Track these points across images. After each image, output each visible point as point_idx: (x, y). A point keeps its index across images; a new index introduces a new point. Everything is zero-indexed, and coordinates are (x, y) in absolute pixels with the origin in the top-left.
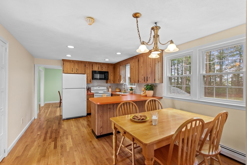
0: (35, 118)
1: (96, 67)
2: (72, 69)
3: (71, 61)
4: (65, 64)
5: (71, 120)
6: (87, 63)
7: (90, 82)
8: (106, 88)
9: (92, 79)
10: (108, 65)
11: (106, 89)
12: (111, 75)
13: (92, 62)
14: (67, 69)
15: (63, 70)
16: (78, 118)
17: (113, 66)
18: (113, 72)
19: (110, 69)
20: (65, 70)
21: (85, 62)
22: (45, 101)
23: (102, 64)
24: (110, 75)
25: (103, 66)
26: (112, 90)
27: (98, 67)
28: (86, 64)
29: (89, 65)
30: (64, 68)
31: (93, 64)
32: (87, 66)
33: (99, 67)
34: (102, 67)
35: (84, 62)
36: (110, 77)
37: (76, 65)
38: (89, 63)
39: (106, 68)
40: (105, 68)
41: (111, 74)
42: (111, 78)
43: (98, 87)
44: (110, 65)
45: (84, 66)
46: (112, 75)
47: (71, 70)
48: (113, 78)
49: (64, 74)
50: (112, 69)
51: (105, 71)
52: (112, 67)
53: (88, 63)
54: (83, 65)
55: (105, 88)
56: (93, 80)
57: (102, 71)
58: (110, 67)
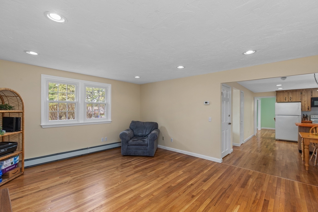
2: (286, 98)
3: (285, 91)
4: (278, 95)
6: (304, 90)
7: (308, 109)
14: (280, 99)
15: (277, 100)
20: (278, 99)
22: (261, 126)
28: (303, 92)
29: (307, 92)
30: (277, 98)
31: (313, 91)
32: (304, 94)
35: (300, 90)
37: (290, 94)
38: (307, 90)
45: (300, 94)
49: (276, 104)
54: (298, 93)
56: (312, 108)
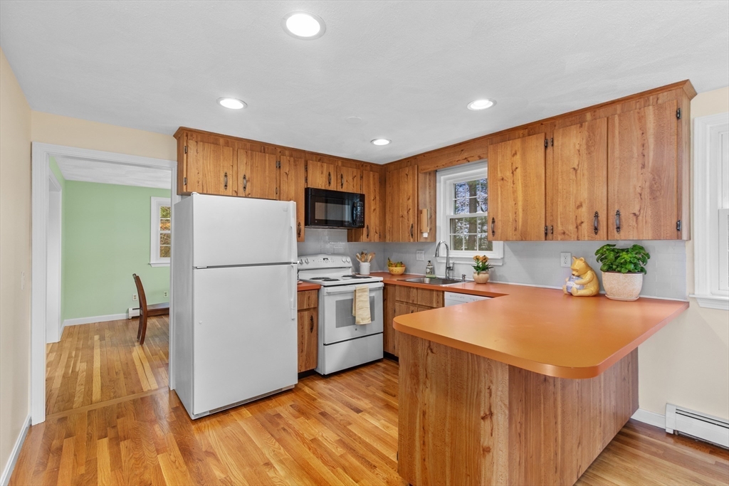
0: (31, 420)
1: (318, 174)
2: (226, 176)
3: (222, 141)
4: (192, 152)
5: (233, 413)
6: (287, 153)
7: (299, 235)
8: (349, 259)
9: (306, 224)
10: (361, 166)
11: (351, 265)
12: (373, 208)
13: (304, 151)
14: (204, 175)
15: (186, 181)
16: (262, 404)
17: (377, 175)
18: (378, 198)
19: (369, 186)
20: (193, 178)
21: (279, 150)
23: (340, 163)
24: (370, 208)
25: (344, 171)
26: (371, 268)
27: (325, 173)
28: (284, 160)
29: (295, 161)
30: (186, 170)
31: (310, 163)
32: (285, 168)
33: (329, 175)
34: (342, 177)
35: (276, 147)
36: (370, 217)
37: (243, 158)
38: (294, 153)
39: (355, 179)
40: (351, 178)
41: (372, 203)
42: (372, 221)
43: (321, 257)
44: (368, 168)
45: (274, 165)
46: (375, 210)
47: (222, 178)
48: (377, 222)
50: (374, 184)
51: (350, 190)
52: (374, 179)
53: (291, 156)
54: (269, 161)
55: (346, 261)
56: (308, 228)
57: (341, 190)
58: (369, 177)
